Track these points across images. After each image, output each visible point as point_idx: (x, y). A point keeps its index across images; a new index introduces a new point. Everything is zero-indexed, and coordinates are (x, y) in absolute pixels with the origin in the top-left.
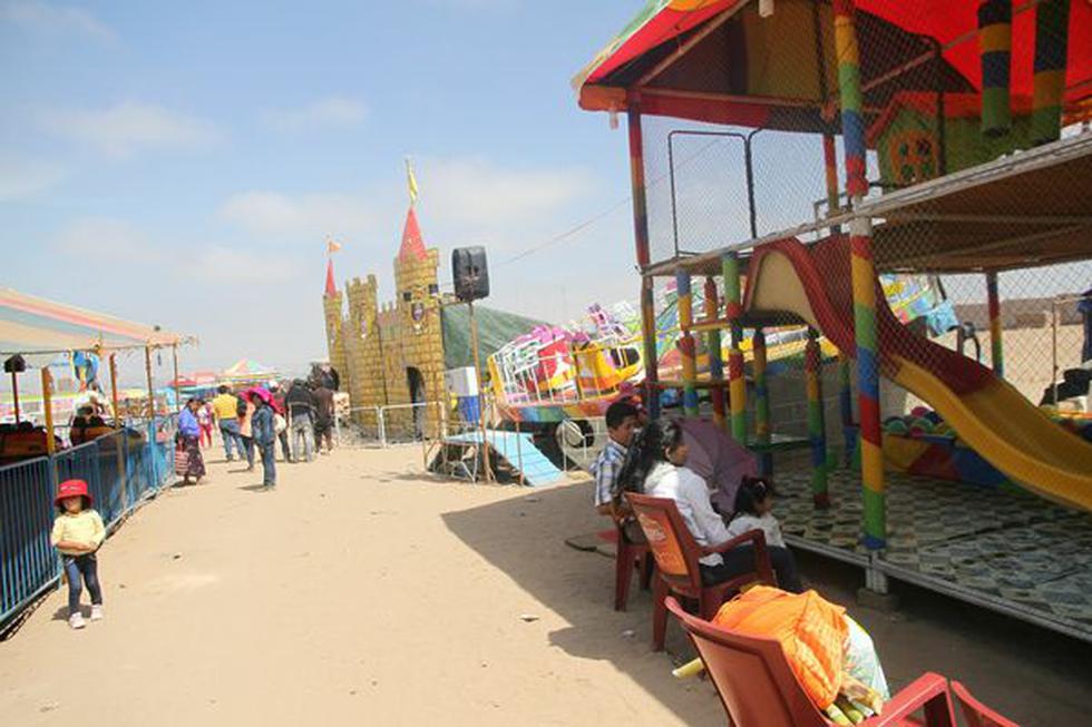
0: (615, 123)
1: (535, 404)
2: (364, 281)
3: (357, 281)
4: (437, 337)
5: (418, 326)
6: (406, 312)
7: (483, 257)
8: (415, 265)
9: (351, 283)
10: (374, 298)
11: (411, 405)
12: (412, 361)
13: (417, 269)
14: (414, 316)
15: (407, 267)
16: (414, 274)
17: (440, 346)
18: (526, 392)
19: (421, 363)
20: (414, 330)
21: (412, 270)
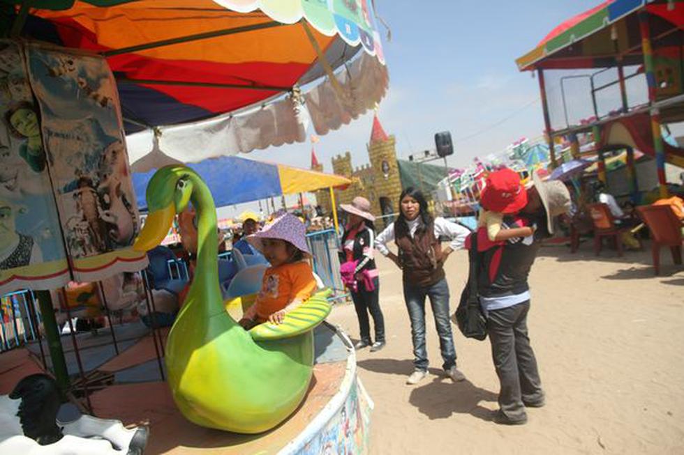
0: (533, 76)
1: (472, 203)
2: (343, 156)
3: (339, 157)
4: (398, 180)
5: (386, 176)
6: (379, 169)
7: (449, 136)
8: (382, 144)
9: (336, 158)
10: (350, 164)
11: (381, 217)
12: (383, 194)
13: (383, 147)
14: (383, 170)
15: (378, 146)
16: (382, 149)
17: (399, 184)
18: (468, 198)
19: (389, 194)
20: (384, 177)
21: (381, 147)
